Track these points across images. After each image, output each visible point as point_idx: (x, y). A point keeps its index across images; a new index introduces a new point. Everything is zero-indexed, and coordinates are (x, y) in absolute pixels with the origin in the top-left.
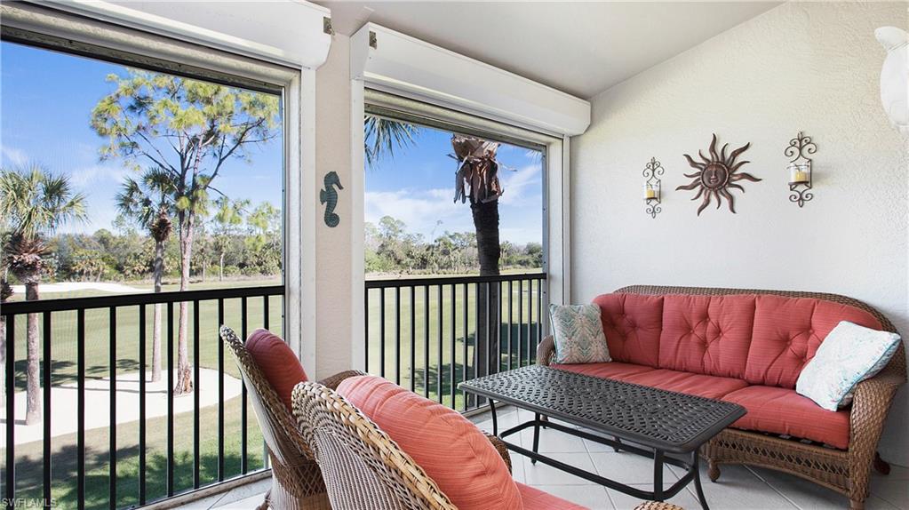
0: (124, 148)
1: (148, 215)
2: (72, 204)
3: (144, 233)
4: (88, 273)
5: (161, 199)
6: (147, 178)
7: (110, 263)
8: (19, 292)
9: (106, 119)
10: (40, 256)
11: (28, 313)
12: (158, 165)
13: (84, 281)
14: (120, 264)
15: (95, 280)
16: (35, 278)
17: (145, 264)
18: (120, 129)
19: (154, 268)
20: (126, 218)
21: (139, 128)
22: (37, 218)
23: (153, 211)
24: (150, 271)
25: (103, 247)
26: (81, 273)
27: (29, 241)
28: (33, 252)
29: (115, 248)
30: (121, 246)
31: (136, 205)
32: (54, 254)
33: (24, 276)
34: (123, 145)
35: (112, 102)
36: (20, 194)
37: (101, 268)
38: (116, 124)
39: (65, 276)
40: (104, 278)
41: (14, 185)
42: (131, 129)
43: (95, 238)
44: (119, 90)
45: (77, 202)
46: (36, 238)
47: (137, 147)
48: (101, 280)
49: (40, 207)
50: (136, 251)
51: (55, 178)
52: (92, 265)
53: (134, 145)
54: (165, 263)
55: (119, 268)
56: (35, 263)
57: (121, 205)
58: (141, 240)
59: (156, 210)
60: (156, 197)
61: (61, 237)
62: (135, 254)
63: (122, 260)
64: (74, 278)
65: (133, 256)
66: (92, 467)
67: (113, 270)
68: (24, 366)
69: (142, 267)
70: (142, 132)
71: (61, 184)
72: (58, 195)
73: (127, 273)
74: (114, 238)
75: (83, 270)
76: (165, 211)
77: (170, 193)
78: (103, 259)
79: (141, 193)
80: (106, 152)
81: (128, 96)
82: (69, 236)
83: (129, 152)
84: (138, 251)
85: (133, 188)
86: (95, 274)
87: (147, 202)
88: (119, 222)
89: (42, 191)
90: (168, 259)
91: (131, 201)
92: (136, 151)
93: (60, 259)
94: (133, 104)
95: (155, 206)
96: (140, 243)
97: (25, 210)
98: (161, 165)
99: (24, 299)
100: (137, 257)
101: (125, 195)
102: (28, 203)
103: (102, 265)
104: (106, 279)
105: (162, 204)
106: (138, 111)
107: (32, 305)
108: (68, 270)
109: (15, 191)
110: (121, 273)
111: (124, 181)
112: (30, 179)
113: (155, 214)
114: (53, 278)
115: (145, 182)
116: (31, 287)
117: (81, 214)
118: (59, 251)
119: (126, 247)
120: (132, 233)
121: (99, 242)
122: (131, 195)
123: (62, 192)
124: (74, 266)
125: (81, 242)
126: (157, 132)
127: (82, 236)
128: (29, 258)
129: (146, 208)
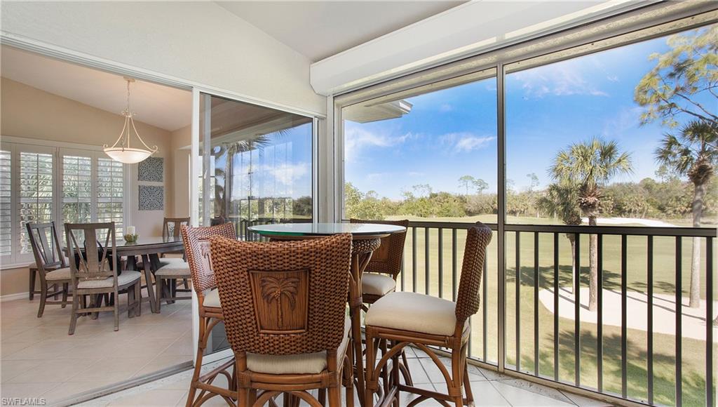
0: (662, 111)
1: (686, 163)
2: (620, 161)
3: (685, 179)
4: (635, 212)
5: (701, 148)
6: (686, 132)
7: (653, 204)
8: (585, 221)
9: (646, 92)
10: (598, 198)
11: (590, 233)
12: (698, 117)
13: (632, 217)
14: (662, 205)
15: (641, 217)
16: (595, 213)
17: (686, 205)
18: (659, 96)
19: (696, 208)
20: (668, 168)
21: (677, 90)
22: (596, 173)
23: (692, 159)
24: (691, 211)
25: (647, 192)
26: (630, 211)
27: (591, 189)
28: (594, 195)
29: (658, 192)
30: (663, 190)
31: (675, 156)
32: (610, 198)
33: (588, 212)
34: (662, 108)
35: (653, 76)
36: (585, 158)
37: (646, 208)
38: (655, 93)
39: (618, 213)
40: (648, 216)
41: (582, 153)
42: (669, 94)
43: (640, 185)
44: (659, 64)
45: (624, 159)
46: (596, 187)
47: (675, 106)
48: (645, 218)
49: (597, 165)
50: (678, 194)
51: (607, 145)
52: (638, 205)
53: (672, 105)
54: (709, 205)
55: (662, 209)
56: (594, 203)
57: (661, 157)
58: (683, 185)
59: (696, 158)
60: (695, 147)
61: (615, 186)
62: (677, 197)
63: (665, 202)
64: (625, 215)
65: (674, 199)
66: (633, 358)
67: (656, 210)
68: (587, 270)
69: (684, 208)
70: (680, 92)
71: (612, 148)
72: (609, 156)
73: (669, 212)
74: (657, 184)
75: (631, 210)
76: (706, 157)
77: (711, 141)
78: (647, 201)
79: (679, 145)
80: (646, 117)
81: (668, 66)
82: (621, 184)
83: (666, 112)
84: (680, 195)
85: (672, 142)
86: (641, 213)
87: (686, 152)
88: (662, 171)
89: (599, 155)
90: (712, 201)
91: (670, 153)
92: (674, 110)
93: (614, 201)
94: (673, 71)
95: (695, 155)
96: (682, 188)
97: (588, 168)
98: (701, 117)
99: (588, 225)
100: (678, 199)
101: (664, 149)
102: (591, 163)
103: (646, 205)
104: (649, 216)
105: (703, 152)
106: (677, 76)
107: (593, 229)
108: (620, 209)
109: (583, 157)
110: (663, 212)
111: (664, 138)
112: (592, 148)
113: (694, 161)
114: (609, 214)
115: (684, 135)
116: (592, 218)
117: (626, 168)
118: (614, 195)
119: (668, 191)
120: (674, 181)
121: (644, 188)
122: (670, 148)
123: (612, 154)
124: (625, 206)
125: (630, 188)
126: (696, 88)
127: (630, 184)
128: (591, 200)
129: (685, 158)
